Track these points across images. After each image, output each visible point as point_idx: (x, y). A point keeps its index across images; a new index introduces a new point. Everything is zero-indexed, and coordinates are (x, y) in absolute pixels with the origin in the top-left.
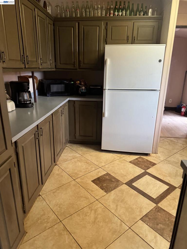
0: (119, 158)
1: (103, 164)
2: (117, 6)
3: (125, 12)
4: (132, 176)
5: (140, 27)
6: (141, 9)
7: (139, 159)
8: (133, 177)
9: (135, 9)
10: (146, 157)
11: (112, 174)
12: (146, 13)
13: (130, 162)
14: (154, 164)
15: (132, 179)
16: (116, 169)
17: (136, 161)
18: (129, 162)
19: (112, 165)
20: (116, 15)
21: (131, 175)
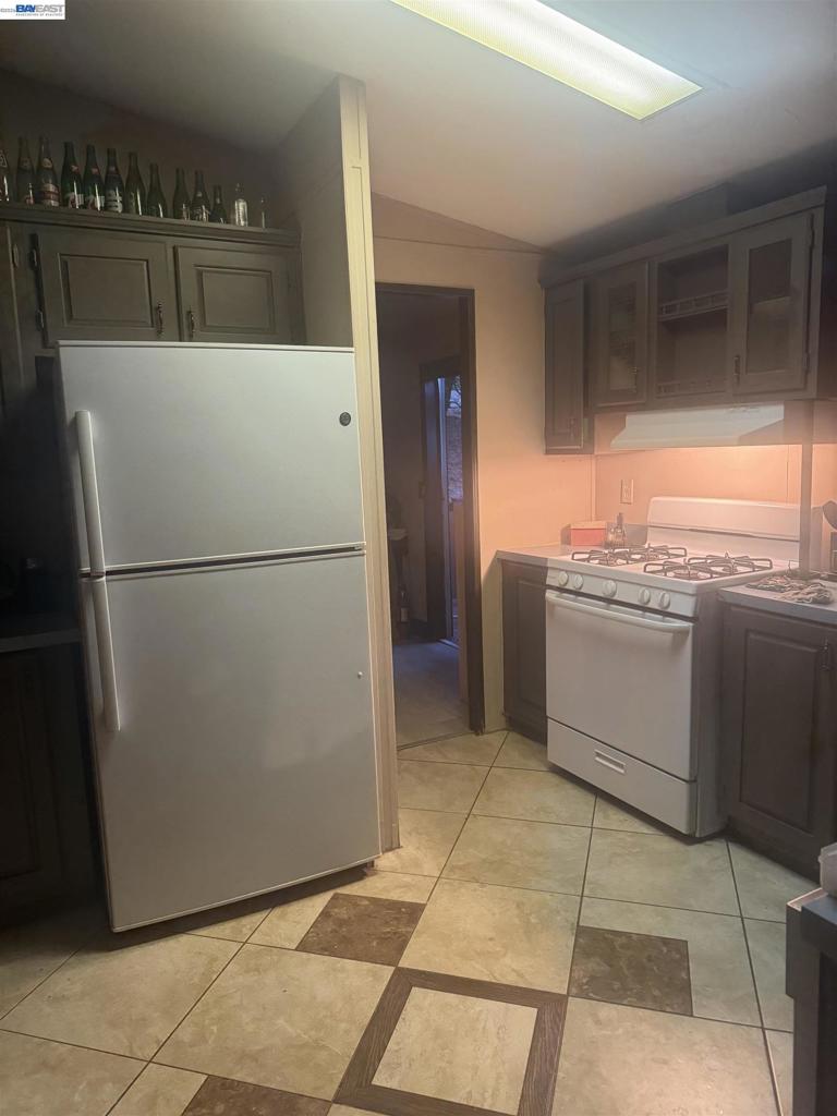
0: (235, 947)
1: (159, 1030)
2: (76, 165)
3: (119, 199)
4: (347, 1032)
5: (208, 271)
6: (196, 193)
7: (336, 910)
8: (356, 1038)
9: (168, 191)
10: (361, 883)
11: (238, 1076)
12: (222, 212)
13: (303, 947)
14: (413, 912)
15: (358, 1050)
16: (250, 1028)
17: (329, 926)
18: (296, 950)
19: (215, 1013)
20: (78, 203)
21: (343, 1026)
